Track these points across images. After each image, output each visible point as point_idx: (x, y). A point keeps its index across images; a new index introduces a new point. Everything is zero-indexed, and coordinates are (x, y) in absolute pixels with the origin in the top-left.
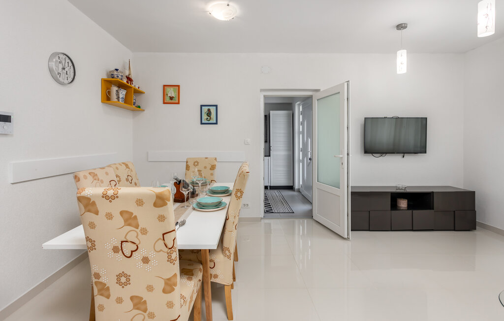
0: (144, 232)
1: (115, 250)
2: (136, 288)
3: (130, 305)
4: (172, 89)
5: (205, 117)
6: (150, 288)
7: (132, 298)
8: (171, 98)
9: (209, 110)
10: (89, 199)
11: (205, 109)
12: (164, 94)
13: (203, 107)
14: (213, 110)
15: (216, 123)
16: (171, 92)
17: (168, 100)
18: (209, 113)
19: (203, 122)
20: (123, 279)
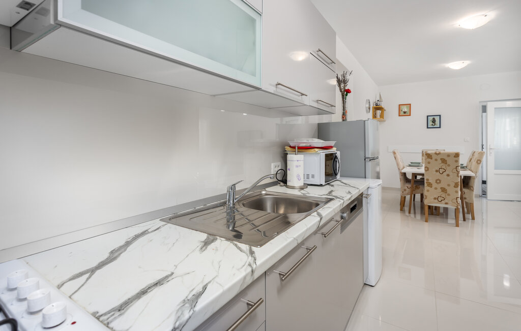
0: (449, 165)
1: (437, 171)
2: (443, 185)
3: (440, 190)
4: (405, 106)
5: (430, 123)
6: (449, 185)
7: (441, 188)
8: (405, 112)
9: (434, 119)
10: (429, 154)
11: (431, 119)
12: (400, 110)
13: (429, 117)
14: (437, 119)
15: (440, 127)
16: (405, 109)
17: (402, 113)
18: (434, 121)
19: (429, 127)
20: (438, 181)
